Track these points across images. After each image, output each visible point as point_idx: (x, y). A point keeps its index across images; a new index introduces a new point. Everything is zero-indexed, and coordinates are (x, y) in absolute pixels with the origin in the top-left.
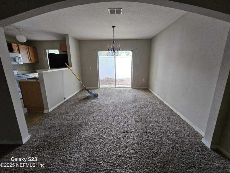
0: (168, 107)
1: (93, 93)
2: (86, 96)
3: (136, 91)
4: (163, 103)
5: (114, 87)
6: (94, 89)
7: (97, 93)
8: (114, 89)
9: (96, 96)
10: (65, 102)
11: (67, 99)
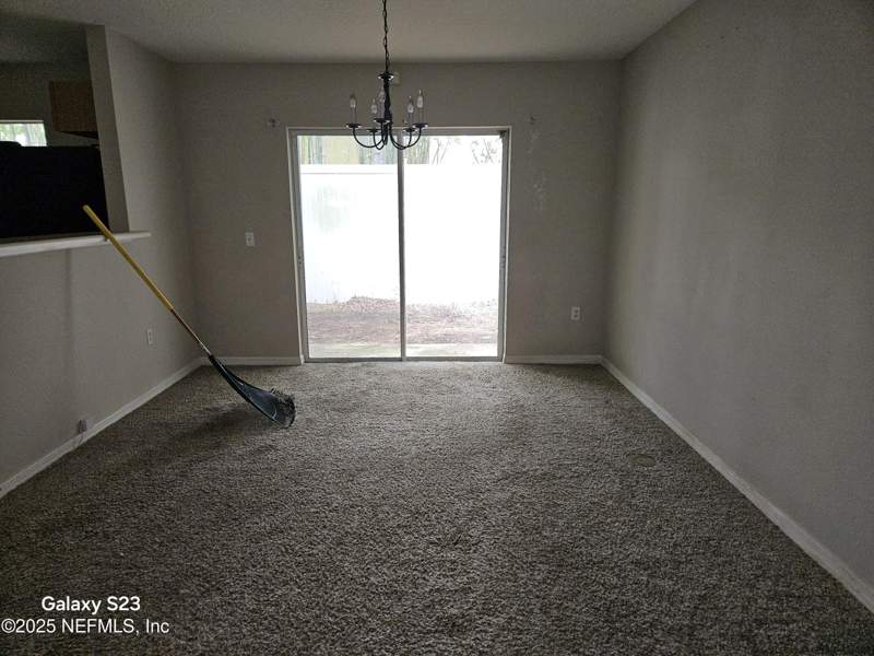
0: (716, 475)
1: (266, 389)
2: (216, 409)
3: (530, 376)
4: (688, 448)
5: (398, 355)
6: (269, 368)
7: (289, 394)
8: (397, 365)
9: (283, 409)
10: (82, 448)
11: (94, 429)
